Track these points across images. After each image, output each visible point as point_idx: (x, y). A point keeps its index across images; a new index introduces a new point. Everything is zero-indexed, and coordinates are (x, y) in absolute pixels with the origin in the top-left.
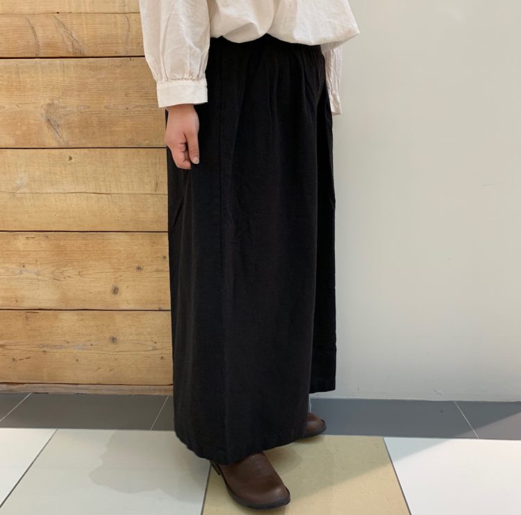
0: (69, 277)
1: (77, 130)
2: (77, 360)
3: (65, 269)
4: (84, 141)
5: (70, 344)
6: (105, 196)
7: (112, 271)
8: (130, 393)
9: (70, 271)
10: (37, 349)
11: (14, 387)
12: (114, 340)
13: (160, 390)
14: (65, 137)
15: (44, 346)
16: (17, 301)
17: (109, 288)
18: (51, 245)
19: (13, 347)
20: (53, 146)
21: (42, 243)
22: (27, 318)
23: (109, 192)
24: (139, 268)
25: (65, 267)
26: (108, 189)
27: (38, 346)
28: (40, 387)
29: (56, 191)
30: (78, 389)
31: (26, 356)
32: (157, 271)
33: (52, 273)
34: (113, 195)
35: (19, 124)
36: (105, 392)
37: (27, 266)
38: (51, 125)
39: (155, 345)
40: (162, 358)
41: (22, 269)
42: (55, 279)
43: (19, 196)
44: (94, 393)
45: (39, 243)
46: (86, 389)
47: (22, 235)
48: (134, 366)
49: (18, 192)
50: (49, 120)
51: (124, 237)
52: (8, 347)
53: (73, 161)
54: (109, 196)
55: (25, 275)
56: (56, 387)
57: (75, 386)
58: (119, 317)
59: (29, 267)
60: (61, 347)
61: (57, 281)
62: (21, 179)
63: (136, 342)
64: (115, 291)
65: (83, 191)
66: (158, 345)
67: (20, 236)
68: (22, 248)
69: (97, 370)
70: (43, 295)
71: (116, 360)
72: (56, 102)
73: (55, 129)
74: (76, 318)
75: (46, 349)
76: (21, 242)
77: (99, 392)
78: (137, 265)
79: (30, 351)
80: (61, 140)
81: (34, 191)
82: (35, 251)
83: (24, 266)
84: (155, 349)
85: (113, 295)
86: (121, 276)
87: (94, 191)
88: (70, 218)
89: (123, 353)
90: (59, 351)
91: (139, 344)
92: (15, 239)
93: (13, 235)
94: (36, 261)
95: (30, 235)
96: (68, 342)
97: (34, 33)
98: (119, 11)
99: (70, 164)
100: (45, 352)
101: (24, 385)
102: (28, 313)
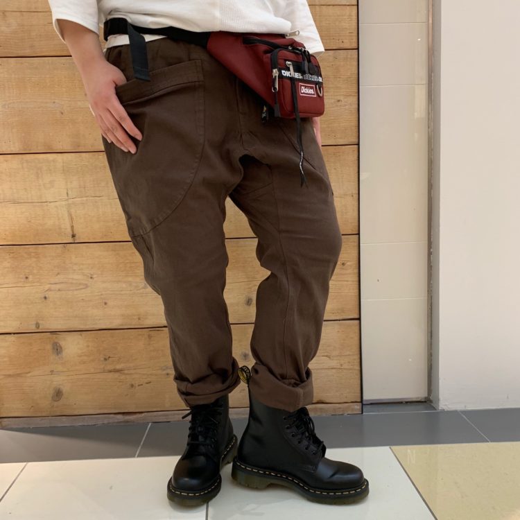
7: (246, 280)
10: (160, 372)
11: (131, 417)
12: (245, 357)
15: (167, 368)
16: (139, 319)
17: (242, 299)
19: (132, 371)
22: (150, 337)
27: (164, 370)
28: (160, 416)
31: (149, 380)
52: (126, 372)
56: (179, 414)
79: (152, 374)
86: (255, 285)
100: (168, 374)
101: (143, 414)
102: (152, 333)
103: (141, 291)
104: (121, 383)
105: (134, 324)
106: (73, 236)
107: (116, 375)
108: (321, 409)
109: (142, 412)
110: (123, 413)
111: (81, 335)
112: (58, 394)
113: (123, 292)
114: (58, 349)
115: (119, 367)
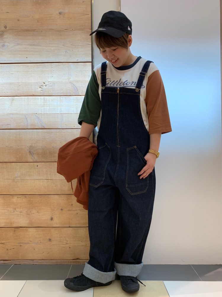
0: (33, 213)
1: (41, 156)
2: (34, 249)
3: (32, 210)
4: (43, 160)
5: (32, 242)
6: (50, 180)
7: (51, 210)
8: (56, 264)
9: (34, 211)
10: (18, 244)
11: (6, 262)
12: (50, 240)
13: (68, 262)
14: (36, 158)
15: (21, 243)
16: (11, 224)
17: (49, 218)
18: (27, 200)
19: (8, 244)
20: (31, 161)
21: (24, 199)
22: (15, 231)
23: (51, 179)
24: (62, 209)
25: (32, 209)
26: (51, 178)
27: (19, 243)
28: (17, 262)
29: (31, 179)
30: (34, 262)
31: (14, 247)
32: (69, 210)
33: (27, 212)
34: (53, 180)
35: (18, 153)
36: (45, 263)
37: (16, 209)
38: (31, 153)
39: (67, 242)
40: (70, 248)
41: (15, 210)
42: (28, 214)
43: (16, 181)
44: (40, 264)
45: (22, 200)
46: (38, 262)
47: (16, 196)
48: (58, 251)
49: (16, 179)
50: (30, 152)
51: (56, 197)
52: (5, 244)
53: (38, 167)
54: (52, 181)
55: (16, 213)
56: (24, 261)
57: (32, 261)
58: (53, 230)
59: (17, 210)
60: (28, 243)
61: (28, 215)
62: (17, 174)
63: (59, 241)
64: (52, 219)
65: (41, 179)
66: (68, 242)
67: (15, 197)
68: (15, 202)
69: (42, 254)
70: (22, 221)
71: (51, 249)
72: (33, 145)
73: (32, 155)
74: (35, 231)
75: (21, 244)
76: (15, 199)
77: (42, 263)
78: (61, 208)
79: (15, 245)
80: (34, 159)
81: (22, 179)
82: (20, 203)
83: (15, 209)
84: (67, 244)
85: (50, 221)
86: (54, 213)
87: (46, 179)
88: (35, 189)
89: (54, 246)
90: (27, 245)
91: (60, 241)
92: (13, 198)
93: (12, 196)
94: (21, 207)
95: (19, 196)
96: (31, 241)
97: (27, 120)
98: (59, 113)
99: (37, 168)
100: (21, 246)
101: (11, 261)
102: (15, 229)
103: (12, 213)
104: (3, 248)
105: (9, 226)
107: (2, 245)
108: (78, 262)
109: (11, 260)
110: (4, 260)
113: (6, 214)
115: (3, 242)
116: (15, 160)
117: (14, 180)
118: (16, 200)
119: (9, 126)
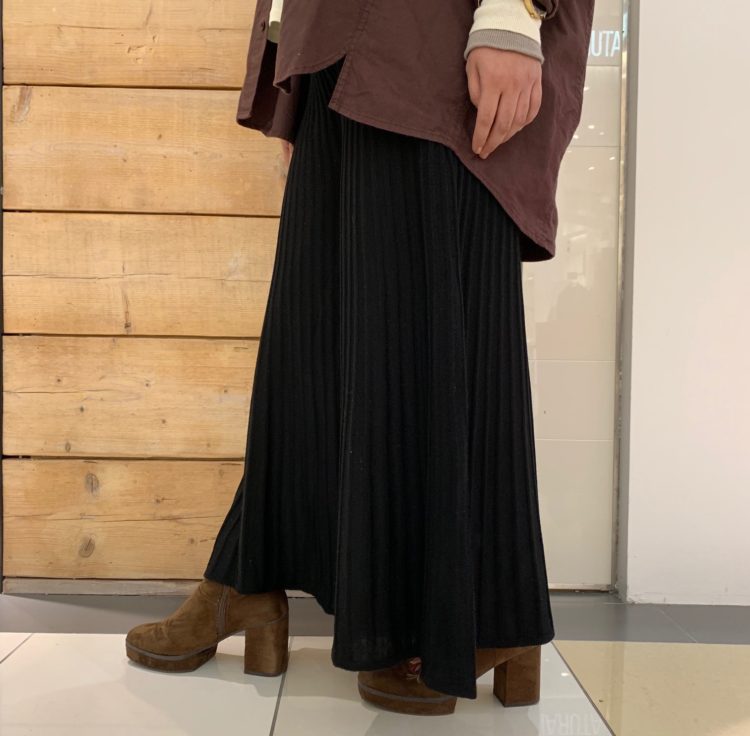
22: (221, 473)
37: (230, 390)
41: (223, 395)
47: (228, 343)
52: (185, 520)
59: (233, 393)
62: (236, 260)
67: (225, 346)
68: (226, 364)
76: (225, 355)
81: (255, 278)
82: (246, 369)
83: (226, 391)
92: (217, 350)
93: (215, 343)
94: (247, 383)
95: (241, 343)
102: (224, 467)
103: (213, 407)
104: (177, 537)
105: (202, 453)
106: (127, 326)
107: (172, 525)
110: (176, 580)
111: (127, 466)
112: (88, 547)
113: (189, 407)
114: (92, 483)
115: (176, 513)
116: (226, 206)
117: (222, 281)
118: (230, 358)
119: (208, 73)
